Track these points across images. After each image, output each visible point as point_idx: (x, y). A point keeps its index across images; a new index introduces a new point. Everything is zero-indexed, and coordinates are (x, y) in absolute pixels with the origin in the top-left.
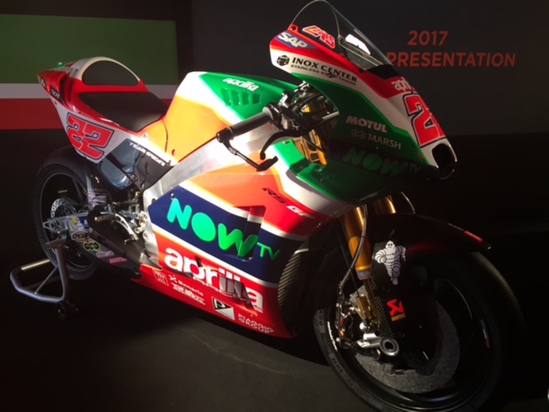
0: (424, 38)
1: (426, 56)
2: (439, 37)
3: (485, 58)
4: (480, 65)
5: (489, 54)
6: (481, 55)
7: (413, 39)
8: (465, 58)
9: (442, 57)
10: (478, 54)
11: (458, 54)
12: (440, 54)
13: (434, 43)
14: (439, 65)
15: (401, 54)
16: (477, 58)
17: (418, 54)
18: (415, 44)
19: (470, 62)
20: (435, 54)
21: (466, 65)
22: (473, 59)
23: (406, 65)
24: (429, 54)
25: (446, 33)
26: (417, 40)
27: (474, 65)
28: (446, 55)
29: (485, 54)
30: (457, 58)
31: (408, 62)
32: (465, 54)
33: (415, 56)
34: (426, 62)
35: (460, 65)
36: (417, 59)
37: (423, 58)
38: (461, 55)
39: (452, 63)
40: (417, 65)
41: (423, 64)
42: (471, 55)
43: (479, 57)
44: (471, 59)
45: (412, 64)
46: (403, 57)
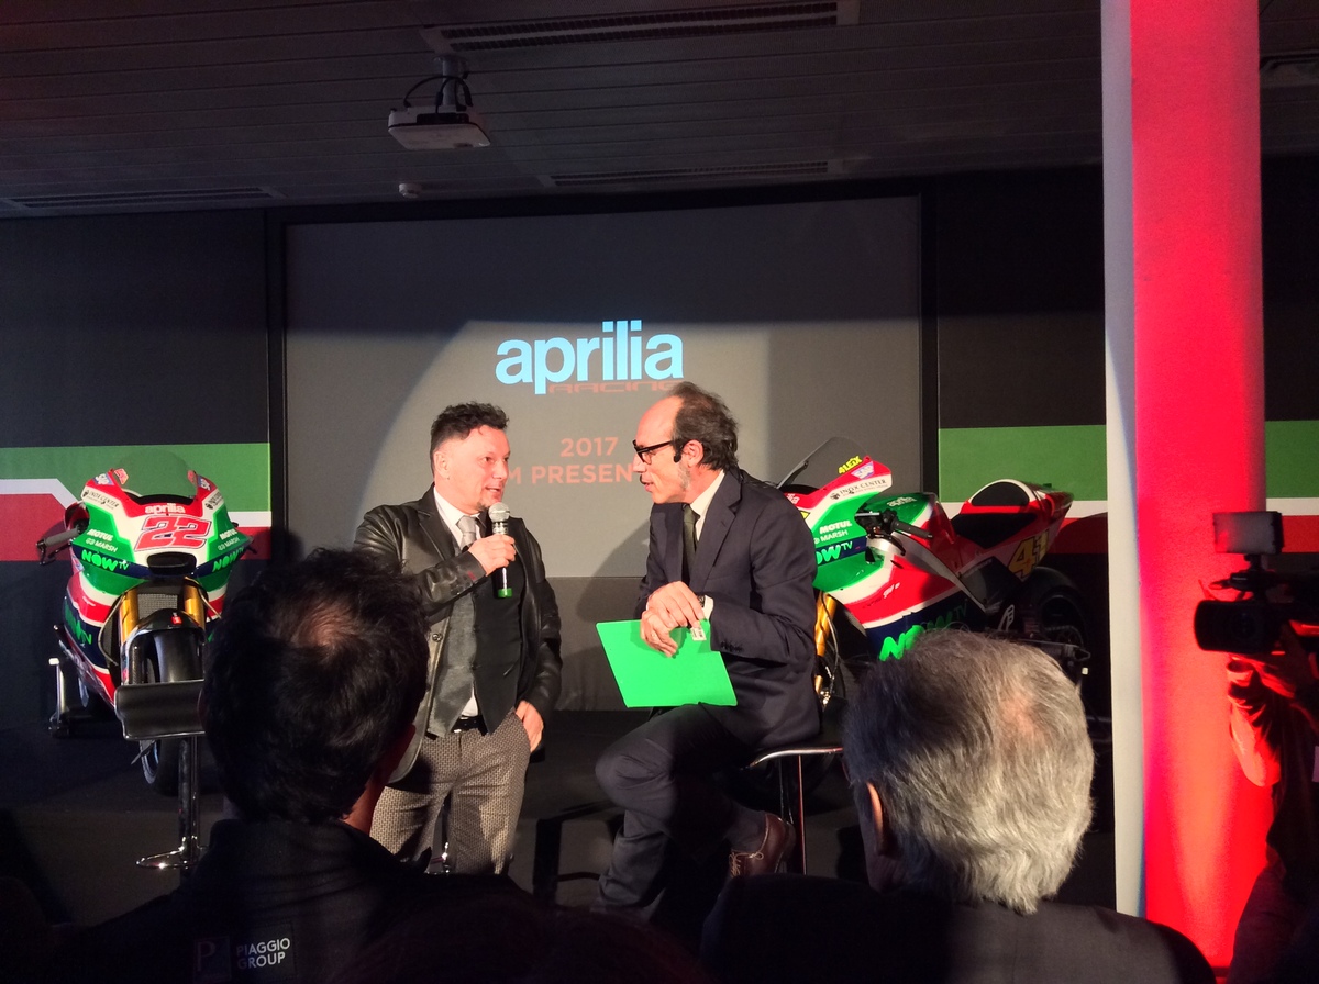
0: (584, 447)
1: (589, 470)
2: (606, 446)
7: (568, 449)
9: (613, 470)
12: (611, 466)
13: (599, 452)
14: (611, 480)
15: (551, 468)
17: (578, 467)
18: (572, 454)
20: (602, 467)
24: (593, 467)
25: (615, 440)
26: (574, 450)
36: (576, 474)
37: (585, 472)
40: (578, 481)
41: (585, 479)
45: (569, 481)
46: (556, 472)
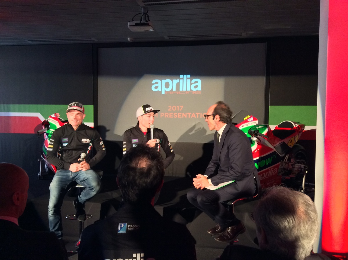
0: (174, 108)
1: (175, 114)
2: (180, 108)
3: (199, 115)
4: (198, 117)
5: (201, 114)
6: (198, 114)
8: (191, 115)
9: (182, 114)
10: (196, 113)
11: (188, 113)
13: (178, 110)
14: (181, 117)
16: (196, 115)
17: (172, 113)
18: (171, 110)
19: (193, 116)
20: (179, 114)
21: (192, 117)
22: (194, 115)
23: (168, 117)
24: (176, 113)
25: (182, 106)
26: (171, 109)
27: (195, 117)
28: (183, 114)
29: (199, 113)
30: (188, 115)
31: (169, 116)
32: (191, 113)
33: (171, 114)
34: (176, 116)
35: (189, 117)
38: (189, 114)
39: (186, 116)
40: (172, 117)
41: (174, 117)
42: (194, 114)
43: (197, 114)
44: (193, 115)
46: (167, 114)
